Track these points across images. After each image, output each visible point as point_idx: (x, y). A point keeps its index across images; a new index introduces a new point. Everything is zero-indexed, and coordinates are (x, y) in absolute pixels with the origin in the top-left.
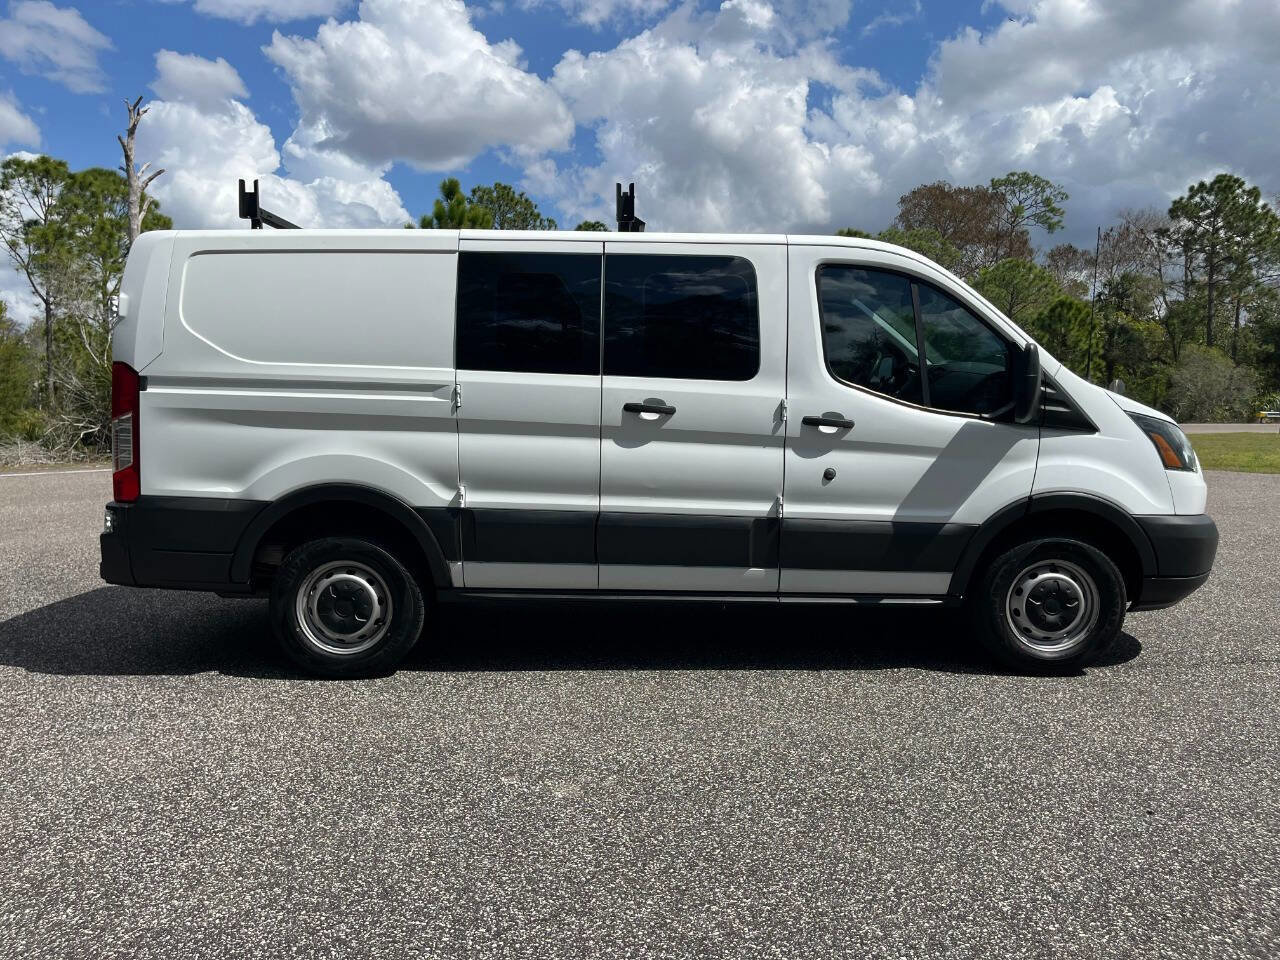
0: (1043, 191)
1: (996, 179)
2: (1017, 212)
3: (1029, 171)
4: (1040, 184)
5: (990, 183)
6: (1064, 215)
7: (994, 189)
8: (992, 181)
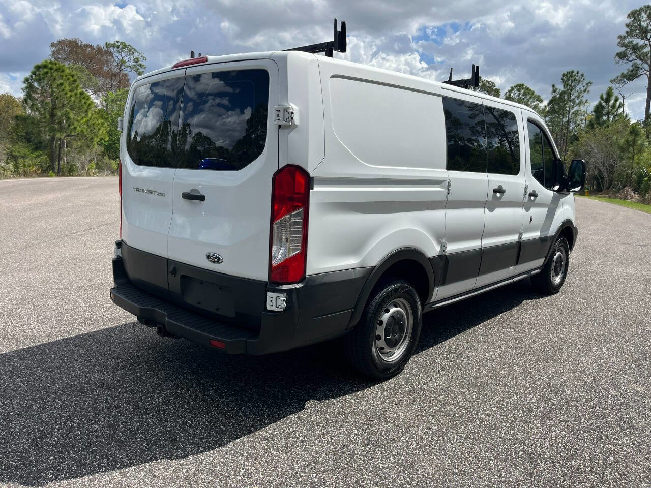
0: (133, 53)
1: (108, 43)
2: (122, 62)
3: (125, 42)
4: (131, 50)
5: (105, 44)
6: (146, 69)
7: (107, 48)
8: (106, 43)
